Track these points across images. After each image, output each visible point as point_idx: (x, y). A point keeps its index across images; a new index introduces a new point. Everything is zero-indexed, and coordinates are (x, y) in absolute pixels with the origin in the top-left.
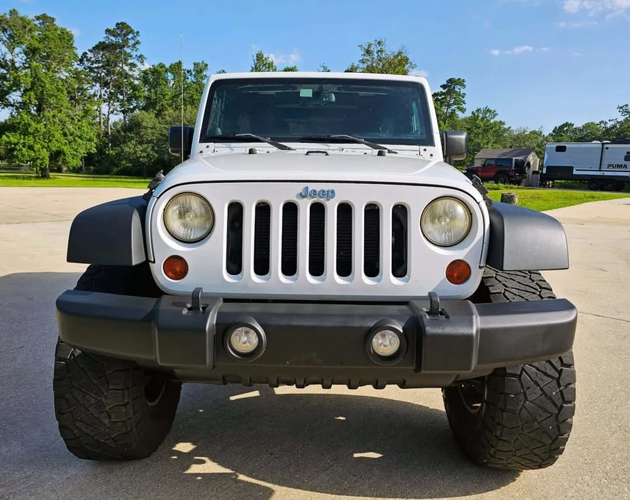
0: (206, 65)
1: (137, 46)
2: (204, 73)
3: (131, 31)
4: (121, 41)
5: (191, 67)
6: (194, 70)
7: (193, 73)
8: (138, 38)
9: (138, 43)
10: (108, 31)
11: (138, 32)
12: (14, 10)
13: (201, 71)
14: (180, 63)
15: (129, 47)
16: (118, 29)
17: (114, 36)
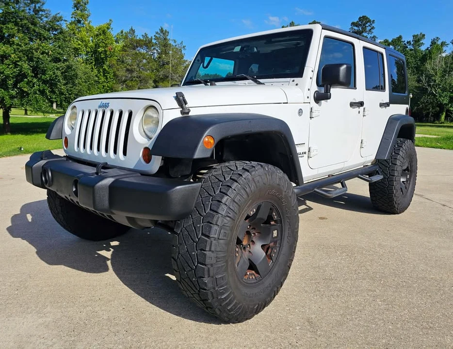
0: (424, 35)
1: (372, 31)
2: (421, 42)
3: (370, 21)
4: (361, 29)
5: (411, 39)
6: (413, 41)
7: (412, 43)
8: (373, 25)
9: (373, 28)
10: (353, 24)
11: (374, 21)
12: (292, 22)
13: (419, 40)
14: (400, 37)
15: (366, 32)
16: (360, 21)
17: (357, 26)
